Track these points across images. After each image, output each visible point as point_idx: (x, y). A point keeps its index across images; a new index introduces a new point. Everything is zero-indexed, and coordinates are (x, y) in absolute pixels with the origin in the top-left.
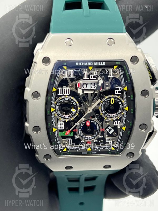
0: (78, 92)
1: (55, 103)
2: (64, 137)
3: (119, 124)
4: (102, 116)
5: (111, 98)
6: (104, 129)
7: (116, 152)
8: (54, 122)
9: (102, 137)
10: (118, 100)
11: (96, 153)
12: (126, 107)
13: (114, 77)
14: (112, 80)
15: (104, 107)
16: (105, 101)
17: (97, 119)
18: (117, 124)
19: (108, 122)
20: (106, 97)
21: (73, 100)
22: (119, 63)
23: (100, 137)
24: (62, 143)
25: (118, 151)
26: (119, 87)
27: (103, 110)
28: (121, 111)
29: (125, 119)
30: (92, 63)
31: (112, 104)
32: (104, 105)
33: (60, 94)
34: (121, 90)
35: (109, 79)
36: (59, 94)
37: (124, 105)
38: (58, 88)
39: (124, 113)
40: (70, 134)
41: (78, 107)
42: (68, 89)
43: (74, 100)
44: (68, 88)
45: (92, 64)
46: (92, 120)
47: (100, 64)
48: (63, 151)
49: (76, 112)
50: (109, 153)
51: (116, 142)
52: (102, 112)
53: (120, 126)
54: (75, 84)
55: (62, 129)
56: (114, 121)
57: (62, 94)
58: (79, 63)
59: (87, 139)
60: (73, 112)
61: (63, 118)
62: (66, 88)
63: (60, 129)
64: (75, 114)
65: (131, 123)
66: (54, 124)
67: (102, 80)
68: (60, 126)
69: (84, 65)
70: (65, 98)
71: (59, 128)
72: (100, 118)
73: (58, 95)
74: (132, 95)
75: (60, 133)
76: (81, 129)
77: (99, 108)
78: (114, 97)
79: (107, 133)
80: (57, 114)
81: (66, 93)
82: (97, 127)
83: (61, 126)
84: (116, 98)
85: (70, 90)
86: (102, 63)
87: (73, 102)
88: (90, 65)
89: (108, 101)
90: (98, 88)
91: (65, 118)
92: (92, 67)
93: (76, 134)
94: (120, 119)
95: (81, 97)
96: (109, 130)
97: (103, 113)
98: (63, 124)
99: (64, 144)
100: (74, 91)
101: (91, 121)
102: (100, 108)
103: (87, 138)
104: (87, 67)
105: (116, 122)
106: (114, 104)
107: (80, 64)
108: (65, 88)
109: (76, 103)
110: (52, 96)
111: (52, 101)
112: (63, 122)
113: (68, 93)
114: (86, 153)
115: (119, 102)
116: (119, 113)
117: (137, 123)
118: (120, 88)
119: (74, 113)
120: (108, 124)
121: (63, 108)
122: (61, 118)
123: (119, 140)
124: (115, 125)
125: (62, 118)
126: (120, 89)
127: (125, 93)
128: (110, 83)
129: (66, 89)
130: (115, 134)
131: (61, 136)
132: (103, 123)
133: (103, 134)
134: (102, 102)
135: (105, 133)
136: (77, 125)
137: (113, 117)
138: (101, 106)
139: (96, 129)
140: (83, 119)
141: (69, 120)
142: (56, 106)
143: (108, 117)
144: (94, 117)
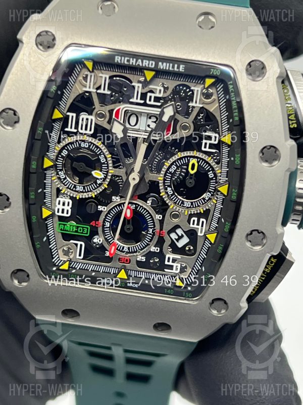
0: (113, 131)
1: (56, 148)
2: (67, 237)
3: (202, 226)
4: (163, 199)
5: (191, 159)
6: (165, 231)
7: (186, 292)
8: (48, 195)
9: (158, 251)
10: (207, 167)
12: (222, 185)
13: (203, 107)
14: (198, 115)
15: (171, 179)
16: (176, 165)
17: (150, 204)
18: (198, 224)
19: (176, 216)
20: (180, 155)
21: (100, 149)
22: (217, 72)
23: (152, 250)
24: (60, 252)
25: (189, 292)
27: (169, 186)
28: (212, 195)
29: (217, 215)
30: (154, 63)
31: (192, 175)
32: (173, 174)
33: (71, 128)
35: (192, 110)
36: (67, 127)
37: (220, 179)
38: (68, 114)
39: (216, 201)
40: (83, 230)
41: (110, 168)
42: (92, 120)
43: (103, 148)
44: (90, 117)
45: (153, 66)
46: (139, 205)
47: (173, 67)
48: (61, 268)
49: (104, 179)
50: (169, 291)
51: (191, 270)
52: (166, 189)
53: (204, 231)
54: (109, 111)
55: (65, 215)
56: (191, 216)
57: (75, 131)
58: (123, 58)
59: (122, 251)
60: (98, 179)
61: (72, 190)
63: (60, 214)
64: (100, 184)
65: (227, 223)
66: (47, 200)
67: (171, 107)
68: (61, 207)
69: (134, 64)
70: (81, 141)
71: (58, 212)
72: (158, 203)
73: (66, 129)
74: (239, 155)
75: (60, 224)
76: (110, 222)
77: (159, 178)
78: (197, 158)
79: (170, 243)
80: (59, 178)
81: (86, 129)
82: (150, 224)
83: (63, 207)
84: (203, 160)
85: (96, 124)
86: (178, 68)
87: (100, 154)
88: (147, 66)
89: (184, 164)
90: (162, 126)
91: (75, 191)
92: (153, 73)
93: (97, 234)
94: (206, 214)
96: (177, 237)
97: (167, 193)
98: (69, 203)
99: (66, 253)
100: (104, 126)
101: (136, 208)
102: (162, 179)
103: (123, 247)
104: (140, 70)
105: (196, 219)
106: (195, 173)
107: (124, 60)
108: (84, 116)
109: (106, 158)
110: (52, 132)
111: (50, 142)
112: (72, 198)
113: (90, 130)
115: (209, 171)
116: (207, 199)
119: (99, 182)
120: (176, 221)
121: (75, 164)
122: (68, 188)
123: (198, 266)
124: (191, 225)
125: (70, 189)
127: (225, 150)
128: (193, 122)
129: (87, 119)
130: (189, 248)
131: (62, 233)
132: (164, 217)
133: (160, 242)
134: (167, 164)
135: (168, 242)
136: (102, 211)
137: (190, 207)
138: (165, 175)
139: (147, 229)
140: (116, 199)
141: (85, 195)
142: (57, 156)
143: (178, 204)
144: (144, 198)
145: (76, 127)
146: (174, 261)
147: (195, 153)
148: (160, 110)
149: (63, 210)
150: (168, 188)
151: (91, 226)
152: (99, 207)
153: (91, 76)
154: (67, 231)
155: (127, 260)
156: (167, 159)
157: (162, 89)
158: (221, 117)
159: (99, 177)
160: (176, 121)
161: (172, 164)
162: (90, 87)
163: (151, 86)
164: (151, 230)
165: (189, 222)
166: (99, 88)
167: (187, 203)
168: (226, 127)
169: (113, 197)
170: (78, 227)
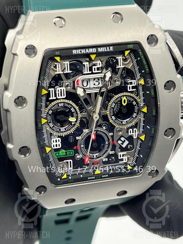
0: (78, 93)
1: (46, 111)
2: (61, 159)
3: (135, 132)
4: (111, 124)
5: (122, 97)
6: (115, 141)
8: (46, 139)
9: (114, 153)
10: (131, 100)
11: (107, 176)
12: (143, 107)
13: (125, 67)
14: (122, 72)
15: (113, 111)
16: (115, 103)
17: (105, 128)
18: (133, 132)
19: (120, 131)
20: (116, 97)
21: (71, 105)
22: (131, 46)
23: (110, 153)
26: (133, 81)
27: (112, 115)
28: (137, 114)
29: (142, 124)
30: (95, 49)
31: (124, 106)
32: (113, 108)
33: (53, 97)
34: (135, 85)
35: (118, 70)
36: (50, 97)
37: (140, 105)
38: (49, 89)
39: (140, 117)
41: (79, 114)
42: (64, 90)
43: (73, 104)
44: (62, 88)
45: (95, 51)
46: (98, 130)
47: (107, 49)
48: (63, 178)
49: (76, 121)
50: (125, 174)
51: (133, 158)
52: (111, 117)
53: (137, 135)
55: (58, 147)
56: (128, 129)
57: (55, 98)
59: (93, 159)
61: (59, 132)
62: (59, 89)
63: (55, 148)
64: (74, 125)
65: (152, 129)
66: (46, 142)
67: (109, 72)
68: (55, 143)
69: (84, 53)
70: (59, 103)
71: (54, 147)
72: (108, 127)
73: (50, 99)
74: (153, 90)
75: (56, 153)
76: (83, 144)
77: (108, 113)
78: (125, 96)
79: (119, 147)
80: (50, 127)
81: (61, 96)
82: (106, 139)
84: (129, 96)
85: (66, 91)
86: (109, 49)
87: (71, 108)
88: (92, 52)
89: (119, 101)
91: (61, 132)
92: (95, 55)
93: (78, 153)
94: (136, 126)
95: (82, 100)
96: (122, 142)
97: (112, 119)
98: (59, 140)
100: (71, 91)
101: (97, 132)
103: (93, 156)
104: (88, 55)
105: (131, 130)
106: (126, 105)
107: (78, 52)
109: (75, 109)
110: (41, 102)
111: (41, 108)
112: (59, 137)
113: (64, 96)
114: (94, 178)
115: (133, 101)
116: (134, 117)
117: (162, 128)
119: (73, 123)
120: (120, 133)
121: (58, 117)
123: (136, 155)
124: (129, 134)
125: (57, 132)
127: (141, 88)
128: (120, 77)
129: (61, 90)
130: (130, 146)
131: (57, 158)
133: (114, 148)
134: (110, 104)
136: (78, 140)
137: (126, 124)
138: (110, 110)
139: (104, 142)
140: (86, 131)
142: (47, 115)
143: (119, 124)
144: (100, 126)
145: (56, 96)
146: (123, 155)
147: (125, 94)
149: (56, 145)
150: (112, 117)
151: (74, 150)
152: (77, 138)
153: (58, 65)
154: (61, 156)
157: (100, 62)
159: (73, 121)
162: (59, 71)
163: (94, 63)
164: (107, 143)
165: (128, 132)
166: (64, 70)
167: (124, 122)
168: (138, 75)
169: (84, 130)
170: (66, 152)
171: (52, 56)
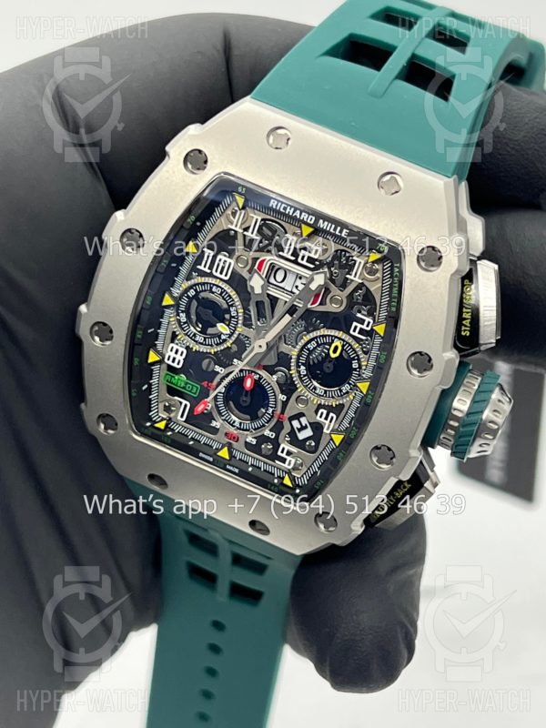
0: (252, 283)
1: (183, 285)
2: (172, 391)
3: (331, 422)
4: (293, 377)
5: (336, 339)
6: (286, 416)
8: (161, 337)
9: (273, 437)
10: (352, 354)
11: (237, 471)
12: (364, 380)
13: (363, 284)
14: (355, 290)
15: (308, 357)
16: (317, 342)
17: (276, 379)
18: (326, 419)
19: (303, 402)
20: (323, 331)
21: (233, 300)
23: (266, 434)
24: (161, 406)
25: (296, 495)
26: (367, 319)
27: (303, 364)
28: (351, 389)
29: (351, 413)
30: (314, 218)
31: (331, 359)
32: (311, 352)
33: (205, 266)
34: (369, 329)
35: (349, 284)
36: (200, 265)
37: (364, 373)
39: (354, 397)
40: (192, 389)
41: (239, 325)
42: (230, 264)
43: (236, 300)
44: (229, 260)
45: (312, 222)
46: (262, 376)
47: (335, 229)
48: (156, 425)
49: (230, 336)
50: (273, 487)
51: (306, 469)
52: (299, 366)
53: (331, 429)
54: (253, 259)
55: (175, 365)
56: (320, 406)
57: (209, 271)
58: (280, 204)
59: (232, 425)
60: (222, 333)
61: (191, 338)
62: (224, 258)
63: (170, 362)
64: (225, 341)
65: (355, 429)
66: (159, 343)
67: (323, 275)
68: (173, 355)
69: (291, 214)
70: (213, 284)
71: (168, 360)
72: (286, 381)
73: (199, 267)
75: (167, 374)
76: (226, 388)
77: (293, 352)
78: (343, 340)
79: (289, 431)
80: (179, 321)
81: (221, 273)
82: (272, 399)
83: (175, 356)
84: (349, 344)
85: (232, 272)
86: (341, 232)
87: (232, 306)
88: (305, 220)
89: (326, 344)
91: (194, 340)
92: (311, 230)
93: (207, 397)
94: (338, 409)
95: (254, 300)
96: (299, 427)
97: (299, 372)
98: (182, 352)
99: (167, 409)
100: (243, 274)
101: (260, 379)
102: (296, 353)
103: (234, 422)
105: (325, 412)
106: (336, 358)
107: (281, 207)
109: (237, 311)
110: (182, 265)
111: (177, 276)
112: (187, 348)
113: (226, 275)
114: (211, 459)
115: (353, 359)
116: (344, 391)
117: (370, 437)
118: (369, 323)
119: (223, 337)
120: (301, 407)
121: (200, 309)
122: (186, 334)
123: (315, 467)
124: (318, 418)
125: (188, 336)
126: (368, 326)
127: (378, 341)
128: (347, 297)
129: (225, 262)
130: (310, 444)
131: (167, 385)
132: (288, 399)
133: (278, 428)
134: (306, 339)
135: (287, 429)
136: (218, 373)
137: (322, 396)
138: (302, 350)
139: (267, 407)
140: (238, 363)
141: (203, 349)
142: (182, 295)
143: (309, 388)
144: (271, 370)
145: (211, 268)
146: (289, 453)
147: (340, 334)
148: (310, 273)
149: (174, 359)
150: (302, 366)
151: (201, 386)
152: (216, 367)
153: (240, 214)
154: (174, 384)
155: (234, 438)
156: (309, 332)
158: (381, 301)
159: (224, 332)
160: (327, 291)
161: (312, 339)
162: (236, 226)
164: (270, 410)
165: (316, 412)
166: (246, 229)
167: (320, 389)
168: (384, 314)
169: (235, 360)
170: (187, 383)
171: (229, 189)
